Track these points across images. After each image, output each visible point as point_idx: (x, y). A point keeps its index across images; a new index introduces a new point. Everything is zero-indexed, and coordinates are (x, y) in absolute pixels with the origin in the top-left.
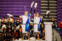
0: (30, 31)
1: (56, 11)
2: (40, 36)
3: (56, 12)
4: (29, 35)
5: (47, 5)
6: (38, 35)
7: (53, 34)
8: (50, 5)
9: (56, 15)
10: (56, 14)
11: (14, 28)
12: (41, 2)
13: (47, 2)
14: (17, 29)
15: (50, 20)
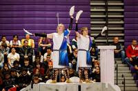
0: (70, 64)
1: (122, 22)
2: (89, 74)
3: (122, 25)
4: (67, 73)
5: (104, 10)
6: (86, 73)
7: (116, 69)
8: (109, 10)
9: (123, 31)
10: (122, 28)
11: (36, 58)
12: (91, 4)
13: (104, 4)
14: (41, 61)
15: (109, 41)
